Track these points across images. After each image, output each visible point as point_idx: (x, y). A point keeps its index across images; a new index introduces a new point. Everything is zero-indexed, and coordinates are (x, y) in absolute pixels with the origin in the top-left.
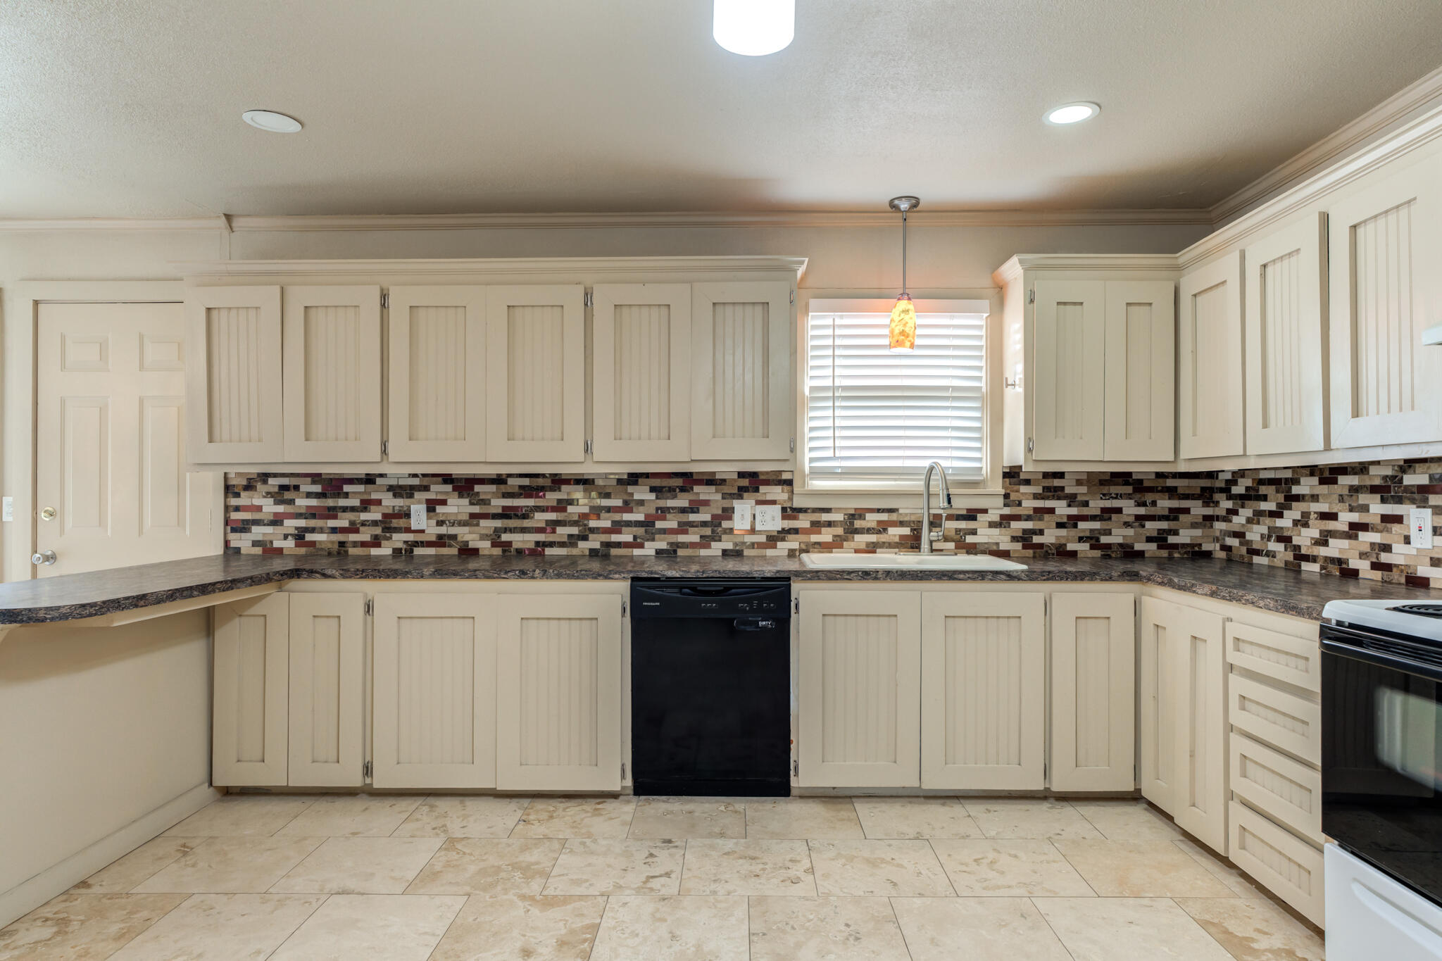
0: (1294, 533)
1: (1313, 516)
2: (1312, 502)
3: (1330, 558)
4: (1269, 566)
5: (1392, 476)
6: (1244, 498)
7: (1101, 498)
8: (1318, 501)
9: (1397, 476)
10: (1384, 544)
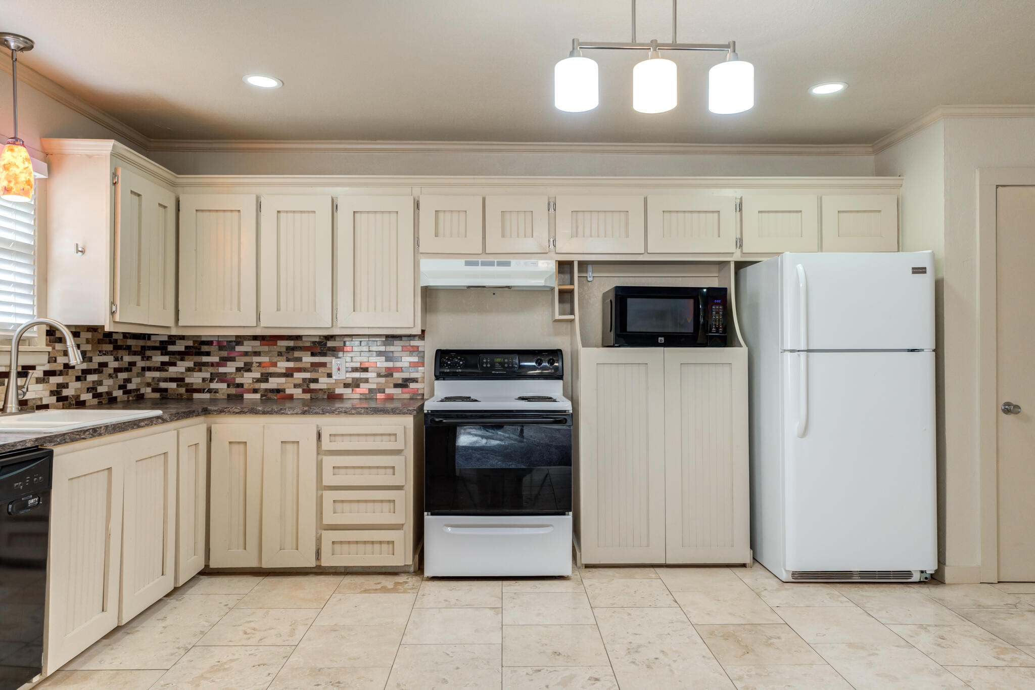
0: (237, 376)
1: (254, 365)
2: (254, 356)
3: (270, 389)
4: (210, 399)
5: (319, 342)
6: (182, 355)
7: (99, 355)
8: (260, 356)
9: (322, 342)
10: (313, 379)
